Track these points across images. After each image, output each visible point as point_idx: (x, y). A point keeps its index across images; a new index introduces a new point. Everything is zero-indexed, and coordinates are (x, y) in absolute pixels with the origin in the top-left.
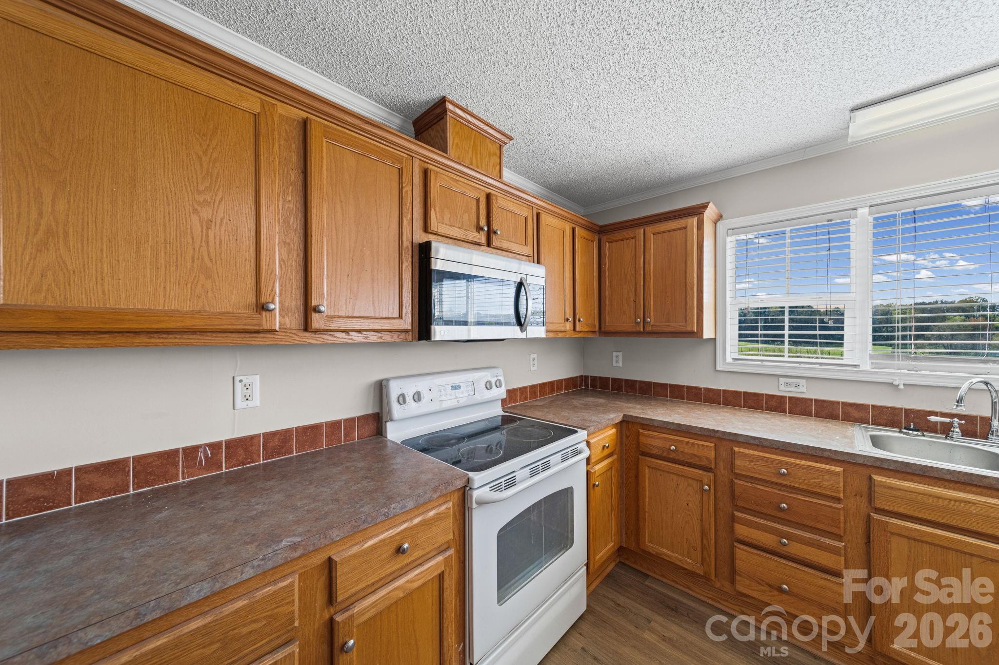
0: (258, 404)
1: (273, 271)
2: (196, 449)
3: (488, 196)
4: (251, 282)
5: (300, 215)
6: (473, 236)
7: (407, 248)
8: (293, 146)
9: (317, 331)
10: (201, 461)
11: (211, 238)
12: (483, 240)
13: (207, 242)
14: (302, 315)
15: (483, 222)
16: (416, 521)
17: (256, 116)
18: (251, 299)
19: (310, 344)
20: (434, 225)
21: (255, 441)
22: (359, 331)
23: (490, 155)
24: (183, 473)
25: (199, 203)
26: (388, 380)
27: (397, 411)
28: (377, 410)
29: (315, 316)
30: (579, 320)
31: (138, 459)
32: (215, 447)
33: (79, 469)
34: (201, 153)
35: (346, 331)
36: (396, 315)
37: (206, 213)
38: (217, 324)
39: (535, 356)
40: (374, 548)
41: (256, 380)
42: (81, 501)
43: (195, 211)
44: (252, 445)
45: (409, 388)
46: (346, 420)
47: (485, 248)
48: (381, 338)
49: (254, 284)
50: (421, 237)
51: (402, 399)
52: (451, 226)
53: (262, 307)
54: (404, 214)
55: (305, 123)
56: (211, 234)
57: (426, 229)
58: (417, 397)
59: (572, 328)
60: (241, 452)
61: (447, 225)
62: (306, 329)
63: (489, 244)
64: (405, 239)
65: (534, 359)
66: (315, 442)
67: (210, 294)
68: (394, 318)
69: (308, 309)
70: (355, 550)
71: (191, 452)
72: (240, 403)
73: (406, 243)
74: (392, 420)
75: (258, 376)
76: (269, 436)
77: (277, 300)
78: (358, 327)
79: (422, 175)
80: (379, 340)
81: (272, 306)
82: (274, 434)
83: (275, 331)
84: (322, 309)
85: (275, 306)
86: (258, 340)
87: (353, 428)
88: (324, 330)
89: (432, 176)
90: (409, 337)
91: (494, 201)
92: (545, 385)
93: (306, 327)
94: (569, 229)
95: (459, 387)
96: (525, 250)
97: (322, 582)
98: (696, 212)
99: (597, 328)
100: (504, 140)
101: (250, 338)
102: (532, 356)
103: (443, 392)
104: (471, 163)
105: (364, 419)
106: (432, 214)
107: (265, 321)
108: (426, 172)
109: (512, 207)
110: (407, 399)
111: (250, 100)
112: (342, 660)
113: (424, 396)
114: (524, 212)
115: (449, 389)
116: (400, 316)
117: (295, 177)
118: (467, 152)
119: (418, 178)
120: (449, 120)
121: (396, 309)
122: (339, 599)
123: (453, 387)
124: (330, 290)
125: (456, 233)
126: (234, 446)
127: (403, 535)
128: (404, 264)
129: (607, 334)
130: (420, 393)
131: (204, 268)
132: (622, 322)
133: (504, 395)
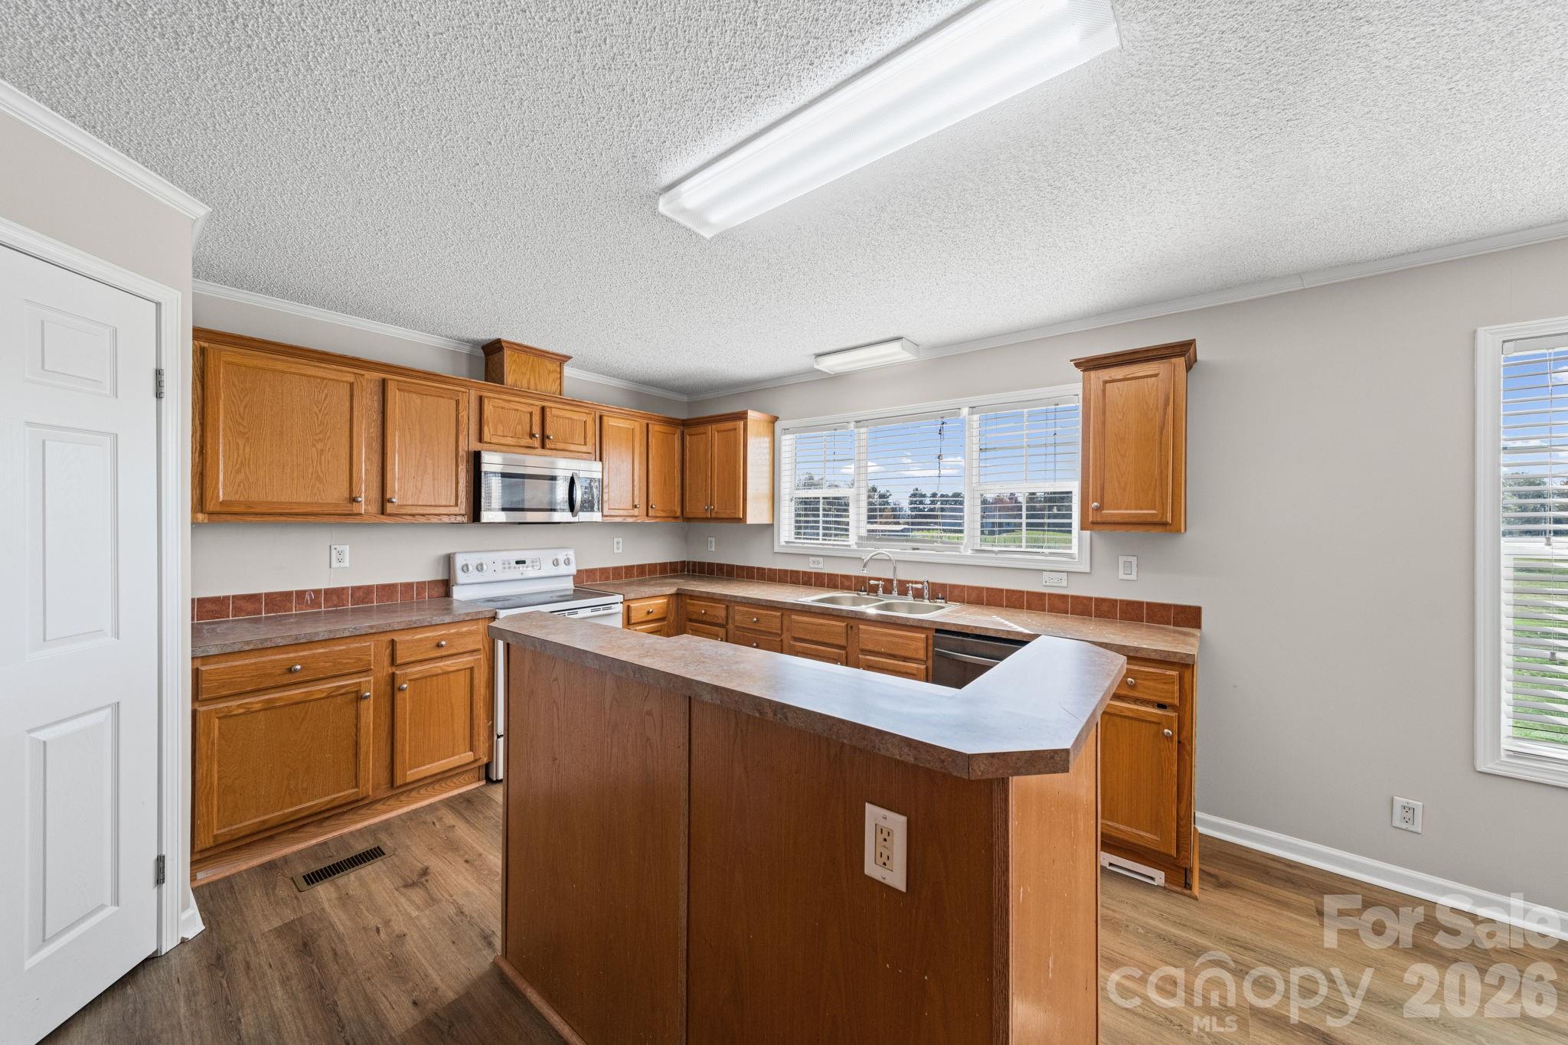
0: (348, 565)
1: (361, 478)
2: (304, 592)
3: (543, 409)
4: (346, 484)
5: (380, 440)
6: (526, 441)
7: (463, 456)
8: (375, 398)
9: (390, 515)
10: (307, 600)
11: (323, 461)
12: (537, 443)
13: (321, 463)
14: (380, 504)
15: (537, 430)
16: (452, 631)
17: (352, 385)
18: (346, 495)
19: (386, 523)
20: (487, 437)
21: (345, 592)
22: (423, 515)
23: (550, 372)
24: (296, 607)
25: (316, 440)
26: (455, 554)
27: (460, 577)
28: (446, 578)
29: (389, 505)
30: (652, 507)
31: (268, 595)
32: (317, 592)
33: (234, 597)
34: (318, 412)
35: (413, 515)
36: (453, 502)
37: (319, 446)
38: (326, 510)
39: (620, 540)
40: (420, 640)
41: (346, 548)
42: (235, 616)
43: (314, 445)
44: (343, 594)
45: (473, 560)
46: (418, 583)
47: (540, 451)
48: (441, 519)
49: (348, 485)
50: (475, 446)
51: (465, 568)
52: (503, 436)
53: (353, 500)
54: (460, 432)
55: (384, 380)
56: (323, 457)
57: (480, 440)
58: (480, 568)
59: (645, 514)
60: (335, 597)
61: (499, 436)
62: (383, 514)
63: (543, 446)
64: (460, 449)
65: (618, 543)
66: (390, 597)
67: (322, 493)
68: (451, 506)
69: (384, 500)
70: (407, 637)
71: (301, 594)
72: (335, 564)
73: (461, 453)
74: (456, 584)
75: (348, 546)
76: (355, 589)
77: (363, 495)
78: (421, 512)
79: (477, 401)
80: (439, 521)
81: (360, 499)
82: (359, 588)
83: (361, 514)
84: (394, 500)
85: (362, 499)
86: (350, 520)
87: (424, 589)
88: (397, 514)
89: (486, 401)
90: (465, 519)
91: (548, 412)
92: (632, 567)
93: (383, 512)
94: (641, 426)
95: (523, 562)
96: (583, 449)
97: (388, 651)
98: (742, 416)
99: (679, 514)
100: (563, 359)
101: (343, 519)
102: (616, 540)
103: (506, 564)
104: (529, 382)
105: (433, 583)
106: (486, 429)
107: (355, 508)
108: (481, 399)
109: (568, 414)
110: (470, 568)
111: (348, 375)
112: (399, 696)
113: (485, 567)
114: (584, 417)
115: (513, 564)
116: (457, 505)
117: (376, 416)
118: (524, 374)
119: (474, 405)
120: (507, 353)
121: (453, 499)
122: (398, 662)
123: (518, 562)
124: (400, 488)
125: (509, 441)
126: (330, 593)
127: (443, 637)
128: (460, 467)
129: (688, 519)
130: (481, 565)
131: (318, 478)
132: (696, 508)
133: (574, 572)
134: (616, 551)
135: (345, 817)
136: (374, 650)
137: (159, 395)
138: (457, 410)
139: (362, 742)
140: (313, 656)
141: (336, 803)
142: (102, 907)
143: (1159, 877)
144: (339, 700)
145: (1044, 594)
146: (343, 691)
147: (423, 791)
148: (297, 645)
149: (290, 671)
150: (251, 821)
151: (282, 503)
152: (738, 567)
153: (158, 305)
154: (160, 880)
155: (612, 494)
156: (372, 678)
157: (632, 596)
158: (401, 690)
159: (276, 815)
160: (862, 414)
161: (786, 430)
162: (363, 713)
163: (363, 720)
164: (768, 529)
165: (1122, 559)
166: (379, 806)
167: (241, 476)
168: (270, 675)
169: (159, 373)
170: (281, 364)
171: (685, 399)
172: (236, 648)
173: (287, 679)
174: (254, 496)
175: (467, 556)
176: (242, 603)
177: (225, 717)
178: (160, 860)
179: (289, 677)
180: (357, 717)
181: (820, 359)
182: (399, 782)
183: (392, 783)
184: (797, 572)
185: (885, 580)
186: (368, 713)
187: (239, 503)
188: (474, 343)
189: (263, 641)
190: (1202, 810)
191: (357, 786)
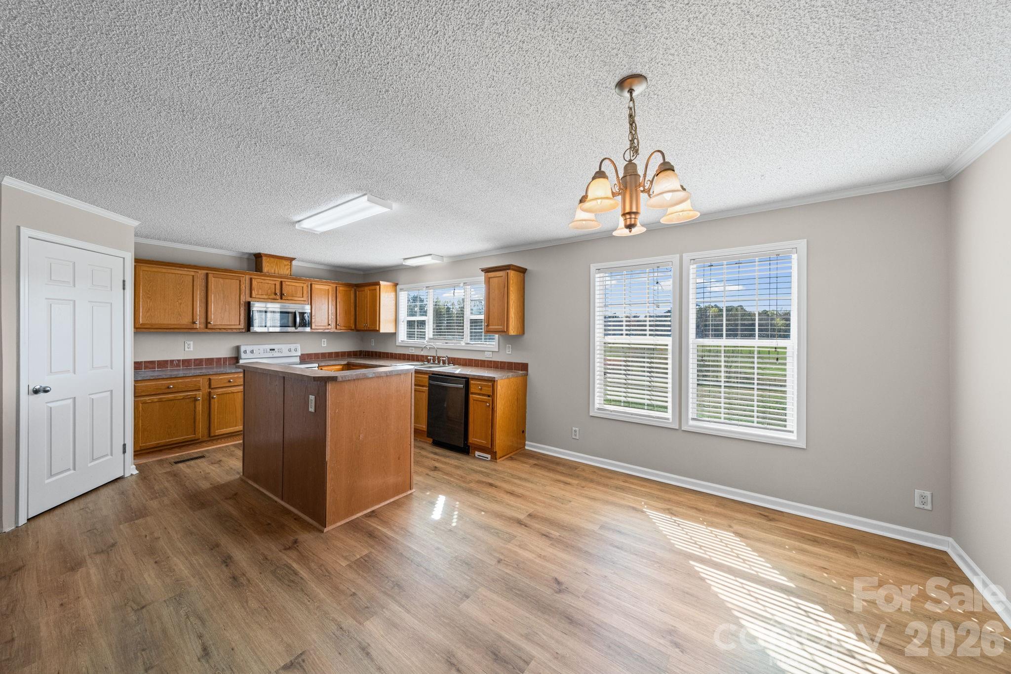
0: (192, 349)
1: (197, 314)
2: (173, 361)
3: (281, 282)
5: (205, 298)
6: (273, 296)
8: (203, 281)
9: (210, 329)
10: (175, 364)
12: (278, 297)
13: (180, 308)
14: (205, 325)
15: (278, 292)
16: (236, 376)
17: (193, 276)
18: (191, 321)
19: (208, 332)
20: (254, 295)
21: (191, 360)
22: (225, 329)
23: (285, 265)
24: (170, 367)
25: (178, 299)
26: (240, 345)
27: (243, 355)
28: (236, 355)
29: (209, 325)
30: (339, 325)
31: (158, 361)
32: (179, 361)
33: (145, 362)
34: (179, 288)
35: (220, 329)
36: (238, 324)
37: (180, 301)
38: (182, 327)
39: (325, 340)
40: (221, 379)
42: (145, 369)
43: (178, 301)
44: (190, 362)
45: (249, 348)
46: (224, 358)
47: (280, 301)
48: (234, 331)
49: (192, 317)
50: (249, 299)
51: (245, 352)
52: (262, 295)
53: (194, 323)
54: (241, 294)
55: (207, 274)
56: (181, 306)
57: (251, 296)
58: (252, 352)
59: (336, 328)
60: (186, 363)
61: (260, 295)
63: (281, 298)
64: (242, 300)
65: (324, 342)
66: (211, 363)
67: (181, 320)
69: (207, 323)
70: (217, 378)
71: (172, 361)
72: (186, 349)
73: (242, 302)
74: (241, 358)
75: (192, 342)
76: (195, 360)
79: (249, 280)
80: (232, 331)
82: (197, 359)
83: (197, 329)
84: (211, 323)
85: (198, 322)
86: (192, 331)
87: (226, 360)
88: (213, 329)
89: (253, 280)
90: (244, 331)
91: (283, 283)
92: (332, 353)
93: (207, 327)
94: (333, 287)
95: (274, 350)
96: (302, 299)
97: (208, 383)
98: (378, 284)
99: (353, 328)
100: (292, 259)
101: (190, 331)
102: (323, 340)
103: (265, 351)
104: (275, 271)
105: (230, 358)
106: (253, 292)
107: (195, 326)
108: (251, 279)
109: (294, 284)
110: (248, 352)
111: (192, 272)
112: (212, 401)
113: (255, 352)
114: (302, 285)
115: (269, 350)
116: (240, 324)
117: (204, 288)
118: (272, 267)
119: (248, 282)
120: (264, 258)
121: (238, 322)
122: (212, 387)
123: (271, 350)
124: (214, 317)
125: (265, 297)
126: (184, 361)
127: (231, 378)
128: (241, 308)
129: (358, 331)
130: (253, 350)
131: (179, 314)
132: (361, 326)
133: (300, 354)
134: (323, 345)
135: (190, 446)
136: (203, 382)
137: (124, 289)
138: (240, 284)
139: (197, 418)
140: (177, 383)
141: (186, 440)
142: (107, 455)
143: (489, 456)
144: (188, 400)
145: (485, 361)
146: (189, 397)
147: (223, 440)
148: (171, 378)
149: (168, 388)
150: (154, 443)
151: (164, 324)
152: (383, 353)
153: (124, 258)
154: (124, 452)
155: (317, 319)
156: (201, 393)
157: (323, 364)
158: (213, 398)
159: (163, 441)
160: (427, 284)
161: (401, 290)
162: (197, 406)
163: (197, 408)
164: (393, 335)
165: (507, 346)
166: (204, 444)
167: (149, 314)
168: (160, 389)
169: (124, 281)
170: (164, 270)
171: (362, 273)
172: (148, 378)
173: (167, 391)
174: (153, 322)
175: (246, 347)
176: (148, 364)
177: (144, 403)
178: (124, 445)
179: (168, 390)
180: (195, 407)
181: (406, 260)
182: (212, 434)
183: (209, 436)
184: (405, 354)
185: (433, 357)
186: (200, 407)
187: (148, 324)
188: (250, 254)
189: (158, 376)
190: (528, 441)
191: (195, 434)
